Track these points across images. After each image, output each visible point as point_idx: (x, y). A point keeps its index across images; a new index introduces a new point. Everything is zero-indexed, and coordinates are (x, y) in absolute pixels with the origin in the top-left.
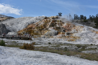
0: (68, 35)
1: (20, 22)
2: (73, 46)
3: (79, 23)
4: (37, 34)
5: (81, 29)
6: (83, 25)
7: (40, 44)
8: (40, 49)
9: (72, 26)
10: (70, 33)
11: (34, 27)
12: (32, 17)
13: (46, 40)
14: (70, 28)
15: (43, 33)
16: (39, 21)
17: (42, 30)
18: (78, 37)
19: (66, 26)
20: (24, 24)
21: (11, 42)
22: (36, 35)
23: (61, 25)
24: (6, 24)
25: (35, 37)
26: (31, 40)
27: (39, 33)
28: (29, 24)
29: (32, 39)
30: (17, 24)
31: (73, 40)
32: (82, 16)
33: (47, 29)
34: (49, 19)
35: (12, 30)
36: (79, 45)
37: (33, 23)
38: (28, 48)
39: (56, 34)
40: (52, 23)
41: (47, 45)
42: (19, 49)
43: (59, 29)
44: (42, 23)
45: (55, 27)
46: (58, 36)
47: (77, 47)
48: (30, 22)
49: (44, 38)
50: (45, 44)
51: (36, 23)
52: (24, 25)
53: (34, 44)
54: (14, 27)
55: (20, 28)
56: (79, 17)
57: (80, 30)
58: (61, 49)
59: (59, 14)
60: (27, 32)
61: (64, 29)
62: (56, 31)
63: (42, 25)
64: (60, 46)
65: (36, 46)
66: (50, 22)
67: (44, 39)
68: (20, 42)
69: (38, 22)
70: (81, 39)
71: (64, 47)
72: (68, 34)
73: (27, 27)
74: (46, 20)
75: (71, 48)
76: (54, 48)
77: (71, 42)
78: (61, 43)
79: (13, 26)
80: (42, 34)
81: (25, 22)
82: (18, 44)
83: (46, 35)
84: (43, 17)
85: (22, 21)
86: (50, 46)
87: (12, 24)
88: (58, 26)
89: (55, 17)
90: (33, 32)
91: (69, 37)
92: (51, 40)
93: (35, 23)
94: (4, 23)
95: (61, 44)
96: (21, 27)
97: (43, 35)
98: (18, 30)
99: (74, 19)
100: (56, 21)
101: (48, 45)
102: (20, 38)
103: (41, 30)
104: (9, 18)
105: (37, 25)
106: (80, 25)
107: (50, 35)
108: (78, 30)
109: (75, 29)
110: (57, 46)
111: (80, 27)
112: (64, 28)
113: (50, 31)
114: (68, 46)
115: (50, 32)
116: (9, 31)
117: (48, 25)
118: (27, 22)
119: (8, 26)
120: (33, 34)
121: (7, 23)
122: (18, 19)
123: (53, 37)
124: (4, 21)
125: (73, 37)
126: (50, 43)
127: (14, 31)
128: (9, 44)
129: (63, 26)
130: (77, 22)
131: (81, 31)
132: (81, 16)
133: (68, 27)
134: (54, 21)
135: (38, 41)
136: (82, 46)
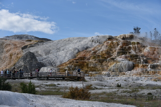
0: (153, 70)
1: (62, 48)
4: (94, 69)
7: (101, 87)
8: (102, 98)
9: (160, 52)
10: (157, 66)
11: (88, 56)
12: (85, 38)
13: (112, 81)
14: (157, 56)
15: (105, 67)
16: (98, 44)
17: (103, 61)
19: (149, 53)
20: (70, 52)
21: (47, 85)
22: (93, 71)
23: (140, 51)
24: (37, 52)
25: (92, 75)
26: (84, 80)
27: (99, 67)
28: (79, 51)
29: (86, 78)
30: (58, 52)
33: (113, 59)
34: (117, 40)
35: (48, 63)
37: (87, 48)
38: (78, 95)
39: (131, 68)
40: (122, 47)
41: (114, 90)
42: (61, 98)
43: (136, 59)
44: (104, 49)
45: (127, 55)
46: (134, 71)
48: (80, 48)
49: (109, 76)
50: (111, 87)
51: (92, 48)
52: (70, 54)
53: (89, 87)
54: (51, 57)
55: (62, 59)
58: (141, 96)
59: (135, 29)
60: (75, 66)
61: (145, 58)
62: (131, 63)
63: (104, 52)
64: (139, 91)
65: (92, 92)
66: (118, 45)
67: (108, 78)
68: (62, 86)
69: (95, 46)
71: (146, 92)
72: (153, 67)
73: (75, 57)
74: (110, 42)
75: (160, 93)
76: (128, 95)
77: (159, 83)
78: (141, 84)
79: (50, 55)
80: (103, 70)
81: (71, 47)
82: (59, 89)
83: (112, 70)
84: (104, 37)
85: (65, 45)
86: (119, 92)
87: (48, 53)
88: (133, 52)
89: (127, 36)
90: (87, 65)
91: (155, 73)
92: (121, 79)
93: (90, 49)
94: (32, 50)
95: (141, 87)
96: (64, 56)
97: (106, 70)
98: (58, 63)
100: (130, 43)
101: (116, 90)
102: (64, 79)
103: (101, 62)
104: (43, 42)
105: (95, 53)
107: (120, 71)
110: (133, 91)
112: (146, 57)
113: (119, 62)
114: (155, 91)
115: (120, 65)
116: (43, 65)
117: (115, 51)
118: (76, 47)
119: (41, 55)
120: (86, 69)
121: (39, 50)
122: (59, 41)
123: (124, 74)
124: (32, 46)
126: (119, 86)
127: (51, 64)
128: (43, 89)
129: (142, 53)
133: (154, 53)
134: (127, 44)
135: (96, 82)
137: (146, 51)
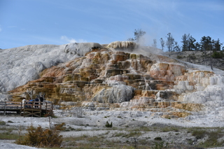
0: (164, 101)
1: (17, 63)
2: (181, 133)
3: (199, 63)
4: (69, 97)
5: (205, 81)
6: (209, 69)
7: (79, 127)
8: (80, 144)
9: (177, 71)
10: (171, 93)
11: (59, 76)
12: (55, 46)
13: (98, 117)
14: (172, 78)
15: (87, 95)
16: (75, 56)
17: (84, 84)
18: (197, 105)
19: (158, 72)
20: (30, 69)
22: (66, 101)
23: (145, 69)
25: (65, 107)
26: (52, 115)
27: (77, 94)
28: (45, 68)
29: (56, 112)
30: (9, 68)
31: (179, 116)
32: (207, 41)
33: (100, 82)
34: (107, 49)
36: (198, 128)
37: (58, 63)
38: (42, 140)
39: (129, 97)
40: (115, 62)
41: (101, 132)
42: (13, 145)
43: (138, 81)
44: (85, 64)
45: (123, 76)
46: (134, 102)
47: (194, 135)
48: (46, 62)
49: (92, 110)
50: (95, 127)
51: (67, 64)
52: (30, 72)
53: (60, 127)
55: (16, 80)
56: (197, 44)
57: (201, 84)
58: (144, 142)
60: (38, 92)
61: (152, 81)
62: (129, 88)
63: (85, 70)
64: (141, 134)
65: (65, 134)
66: (109, 58)
67: (92, 112)
68: (16, 124)
69: (71, 59)
70: (206, 112)
71: (152, 135)
72: (165, 96)
73: (38, 77)
74: (96, 53)
75: (175, 138)
76: (124, 140)
77: (173, 122)
78: (145, 123)
80: (84, 99)
81: (32, 61)
82: (10, 130)
83: (98, 99)
84: (86, 45)
85: (23, 57)
86: (109, 136)
88: (133, 71)
89: (123, 45)
90: (58, 90)
91: (167, 105)
92: (112, 114)
93: (63, 65)
95: (144, 127)
97: (88, 100)
98: (10, 87)
99: (181, 49)
100: (128, 56)
101: (104, 132)
102: (18, 112)
103: (80, 86)
105: (71, 70)
106: (201, 67)
107: (112, 101)
108: (195, 83)
109: (186, 82)
110: (132, 135)
111: (200, 75)
112: (153, 79)
113: (110, 86)
114: (166, 134)
115: (111, 92)
117: (104, 68)
118: (40, 61)
120: (56, 97)
122: (12, 51)
123: (118, 107)
125: (180, 106)
126: (109, 126)
129: (148, 73)
130: (192, 58)
131: (206, 85)
132: (204, 39)
133: (166, 74)
135: (73, 118)
136: (208, 133)
137: (154, 69)
